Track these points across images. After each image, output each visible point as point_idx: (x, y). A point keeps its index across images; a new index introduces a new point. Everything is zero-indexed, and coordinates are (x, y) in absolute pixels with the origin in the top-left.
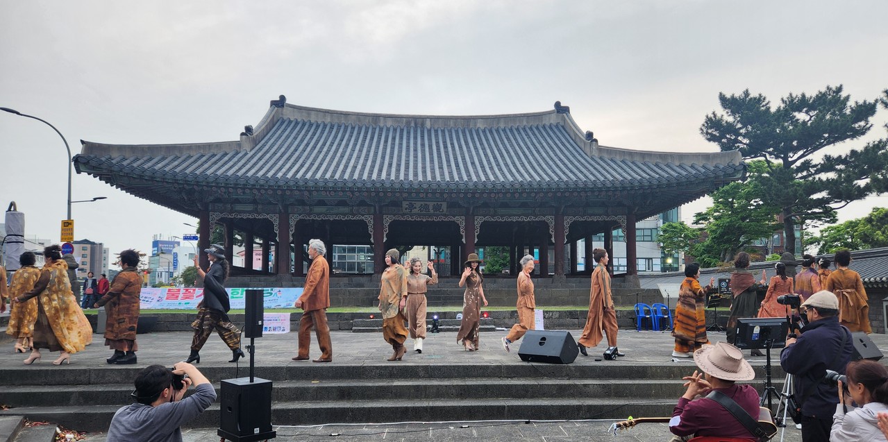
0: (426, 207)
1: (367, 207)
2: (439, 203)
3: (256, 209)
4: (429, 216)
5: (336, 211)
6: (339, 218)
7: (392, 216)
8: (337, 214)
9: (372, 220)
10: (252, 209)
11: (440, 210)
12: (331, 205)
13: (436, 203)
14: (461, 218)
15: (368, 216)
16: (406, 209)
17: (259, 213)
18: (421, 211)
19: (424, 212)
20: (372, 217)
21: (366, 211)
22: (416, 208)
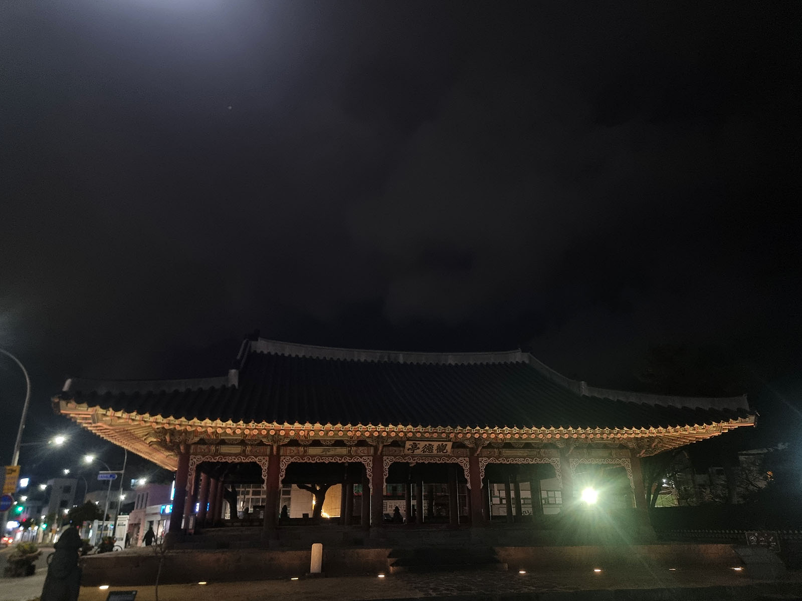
0: (430, 448)
1: (366, 448)
2: (444, 443)
3: (244, 451)
4: (432, 457)
5: (332, 453)
6: (335, 460)
7: (393, 457)
8: (333, 456)
9: (371, 463)
10: (239, 451)
11: (444, 451)
12: (327, 446)
13: (440, 443)
14: (464, 460)
15: (366, 458)
16: (408, 450)
17: (246, 456)
18: (423, 452)
19: (427, 453)
20: (371, 458)
21: (366, 452)
22: (419, 448)
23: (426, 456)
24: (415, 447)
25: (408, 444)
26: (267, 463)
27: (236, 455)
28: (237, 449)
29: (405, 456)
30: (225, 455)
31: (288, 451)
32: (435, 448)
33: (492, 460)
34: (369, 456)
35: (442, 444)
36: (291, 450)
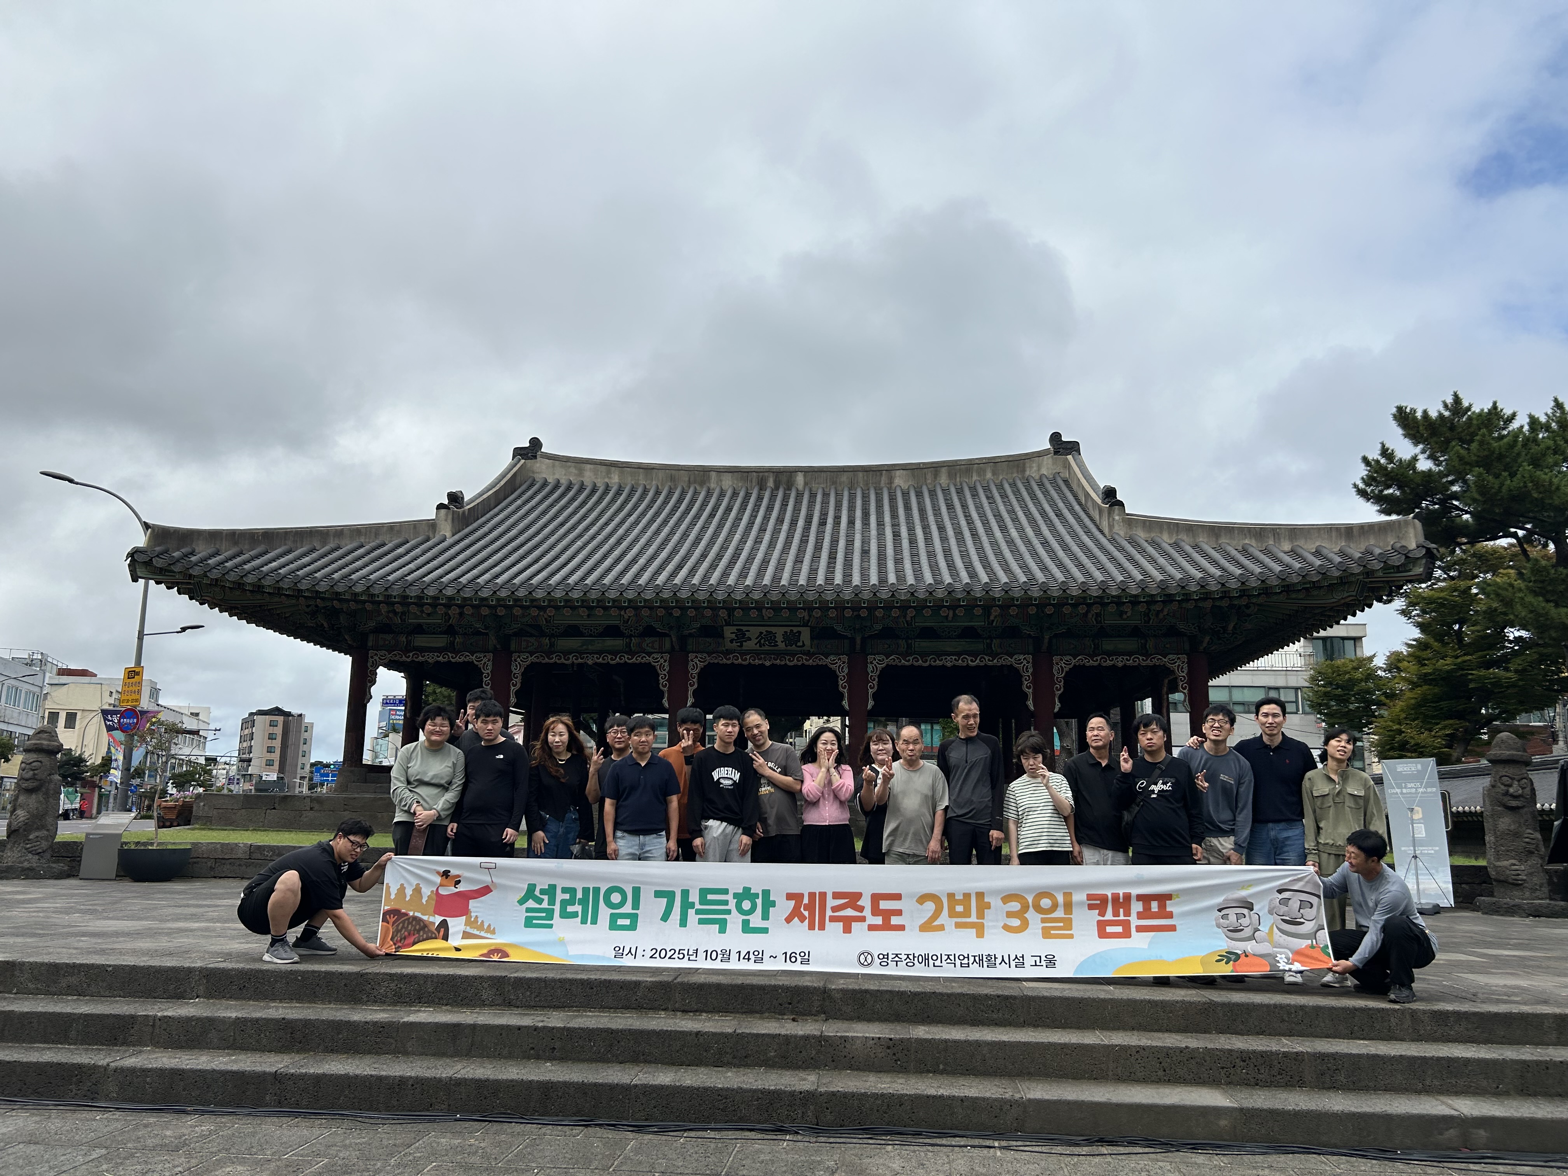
0: (770, 637)
1: (657, 639)
2: (795, 630)
3: (452, 643)
4: (777, 655)
5: (597, 647)
6: (603, 659)
7: (706, 655)
8: (600, 653)
9: (666, 664)
10: (444, 645)
11: (799, 644)
12: (591, 636)
13: (788, 629)
14: (840, 659)
15: (659, 656)
16: (732, 641)
17: (456, 652)
18: (760, 646)
19: (767, 648)
20: (667, 657)
21: (656, 645)
22: (750, 639)
23: (767, 653)
24: (741, 636)
25: (729, 632)
26: (490, 663)
27: (439, 650)
28: (441, 641)
29: (728, 652)
30: (422, 650)
31: (524, 644)
32: (779, 638)
33: (893, 660)
34: (662, 653)
35: (792, 631)
36: (528, 642)
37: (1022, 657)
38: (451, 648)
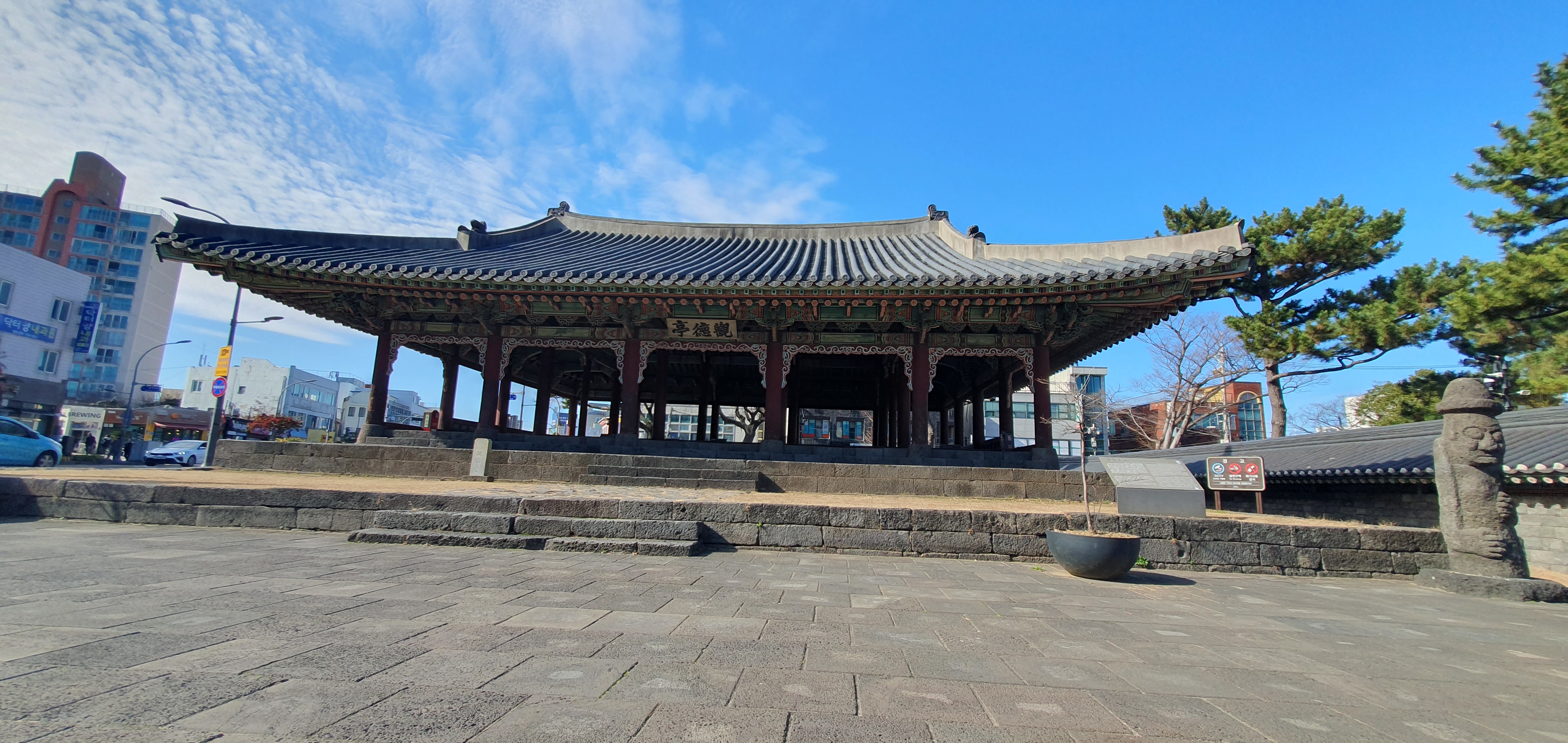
0: (704, 329)
1: (616, 329)
2: (724, 322)
3: (456, 330)
4: (711, 343)
5: (569, 334)
6: (574, 344)
7: (653, 342)
8: (571, 339)
9: (623, 349)
10: (450, 330)
11: (728, 334)
12: (565, 326)
13: (718, 322)
14: (760, 347)
15: (617, 342)
16: (673, 331)
17: (459, 337)
18: (697, 335)
19: (702, 337)
20: (623, 343)
21: (615, 334)
22: (688, 330)
23: (703, 342)
24: (681, 327)
25: (671, 323)
26: (485, 346)
27: (446, 335)
28: (447, 328)
29: (671, 341)
30: (433, 334)
31: (511, 332)
32: (712, 329)
33: (801, 349)
34: (619, 340)
35: (721, 323)
36: (515, 329)
37: (904, 348)
38: (455, 332)
